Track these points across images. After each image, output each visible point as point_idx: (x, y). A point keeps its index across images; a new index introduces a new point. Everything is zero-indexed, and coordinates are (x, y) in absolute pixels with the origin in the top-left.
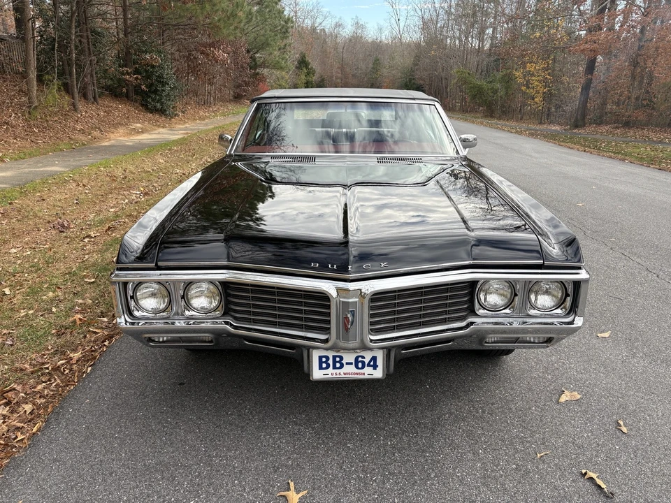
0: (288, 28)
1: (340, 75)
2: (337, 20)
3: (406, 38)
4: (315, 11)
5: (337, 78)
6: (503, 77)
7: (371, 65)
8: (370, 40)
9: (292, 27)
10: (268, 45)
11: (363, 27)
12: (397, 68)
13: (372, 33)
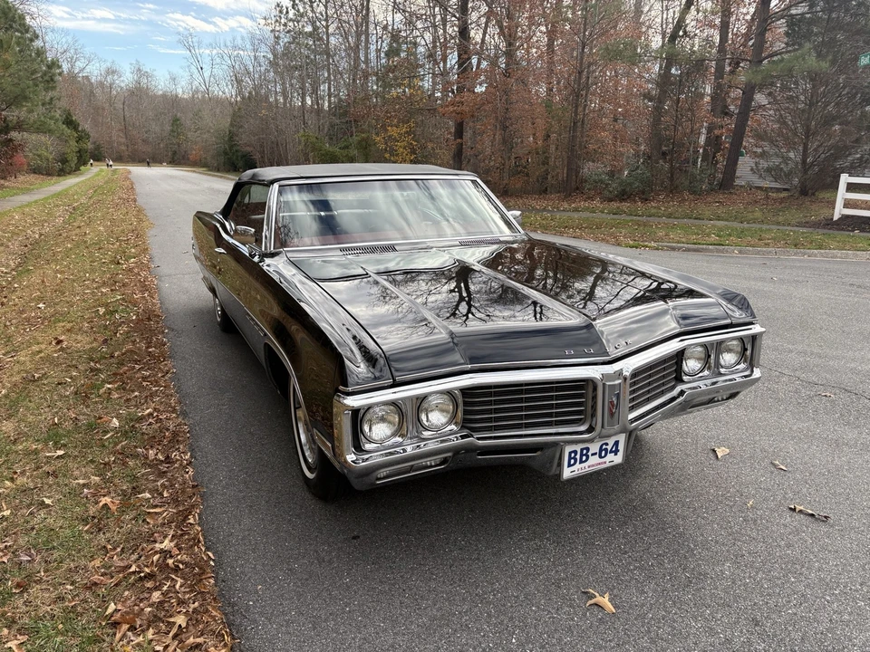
0: (54, 75)
1: (123, 140)
2: (109, 65)
3: (216, 91)
4: (72, 51)
5: (120, 144)
6: (360, 142)
7: (167, 128)
8: (161, 93)
9: (60, 74)
10: (26, 98)
11: (147, 75)
12: (209, 132)
13: (162, 83)
